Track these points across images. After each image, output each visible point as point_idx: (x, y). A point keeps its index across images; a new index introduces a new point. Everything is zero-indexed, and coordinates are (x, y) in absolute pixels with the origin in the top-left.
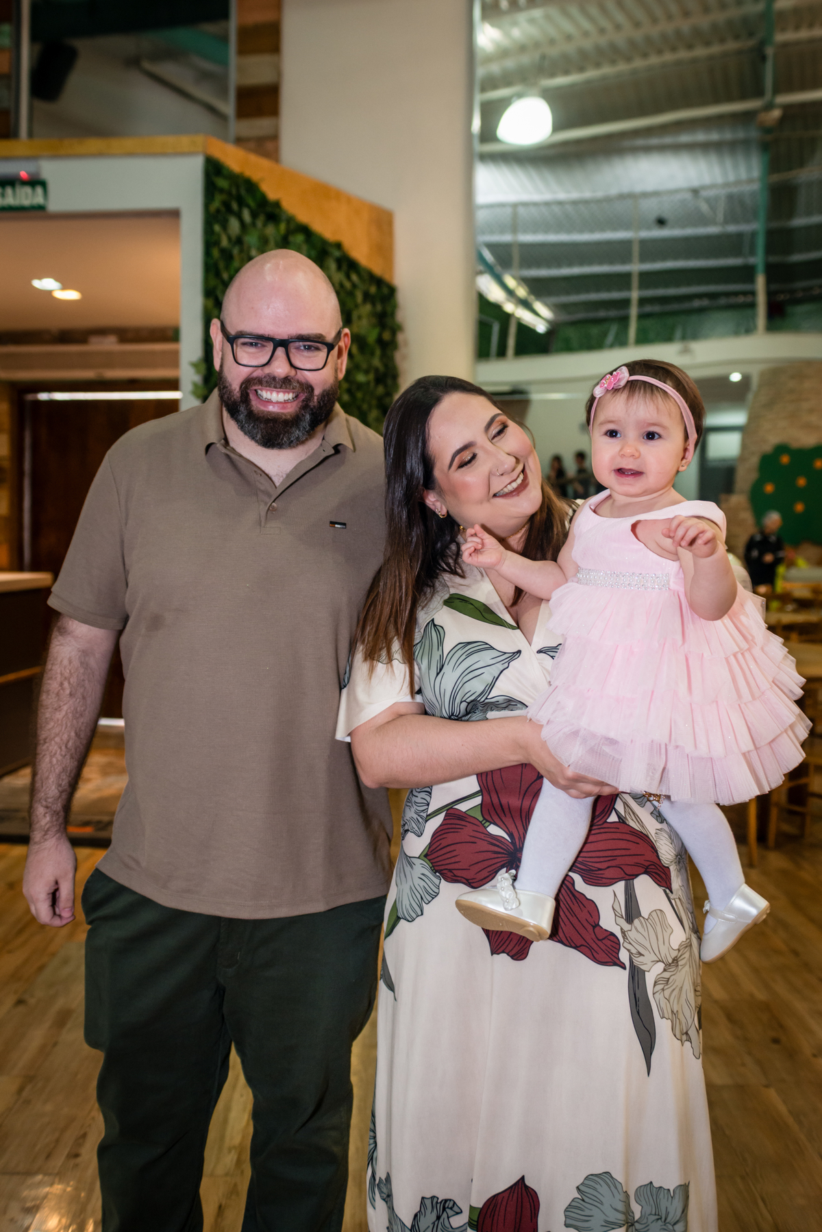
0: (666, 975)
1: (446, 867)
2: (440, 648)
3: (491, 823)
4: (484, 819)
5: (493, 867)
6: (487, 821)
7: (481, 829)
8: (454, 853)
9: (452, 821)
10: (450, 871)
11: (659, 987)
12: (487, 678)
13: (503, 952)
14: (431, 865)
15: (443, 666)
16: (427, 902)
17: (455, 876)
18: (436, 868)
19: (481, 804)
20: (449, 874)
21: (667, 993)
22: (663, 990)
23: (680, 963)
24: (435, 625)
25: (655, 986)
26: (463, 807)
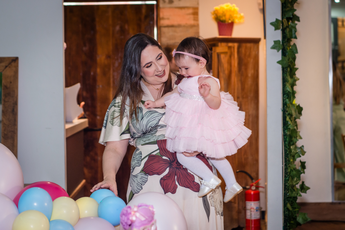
0: (212, 195)
1: (150, 171)
2: (142, 113)
3: (163, 156)
4: (161, 155)
5: (165, 167)
6: (162, 156)
7: (161, 158)
8: (153, 166)
9: (151, 158)
10: (151, 172)
11: (211, 198)
12: (157, 120)
13: (169, 192)
14: (144, 173)
15: (143, 117)
16: (143, 185)
17: (153, 173)
18: (147, 173)
19: (160, 152)
20: (151, 173)
21: (213, 200)
22: (212, 199)
23: (216, 192)
24: (139, 108)
25: (209, 197)
26: (154, 154)
